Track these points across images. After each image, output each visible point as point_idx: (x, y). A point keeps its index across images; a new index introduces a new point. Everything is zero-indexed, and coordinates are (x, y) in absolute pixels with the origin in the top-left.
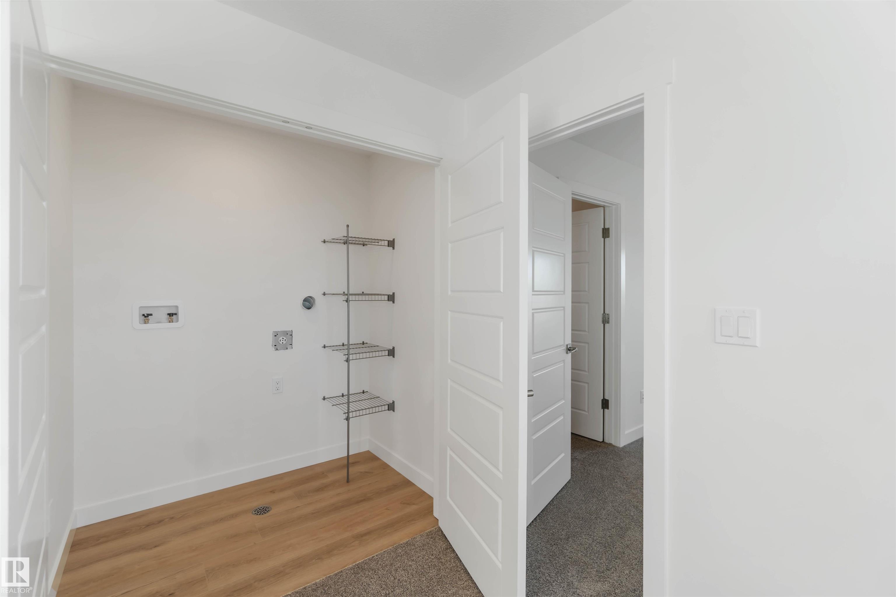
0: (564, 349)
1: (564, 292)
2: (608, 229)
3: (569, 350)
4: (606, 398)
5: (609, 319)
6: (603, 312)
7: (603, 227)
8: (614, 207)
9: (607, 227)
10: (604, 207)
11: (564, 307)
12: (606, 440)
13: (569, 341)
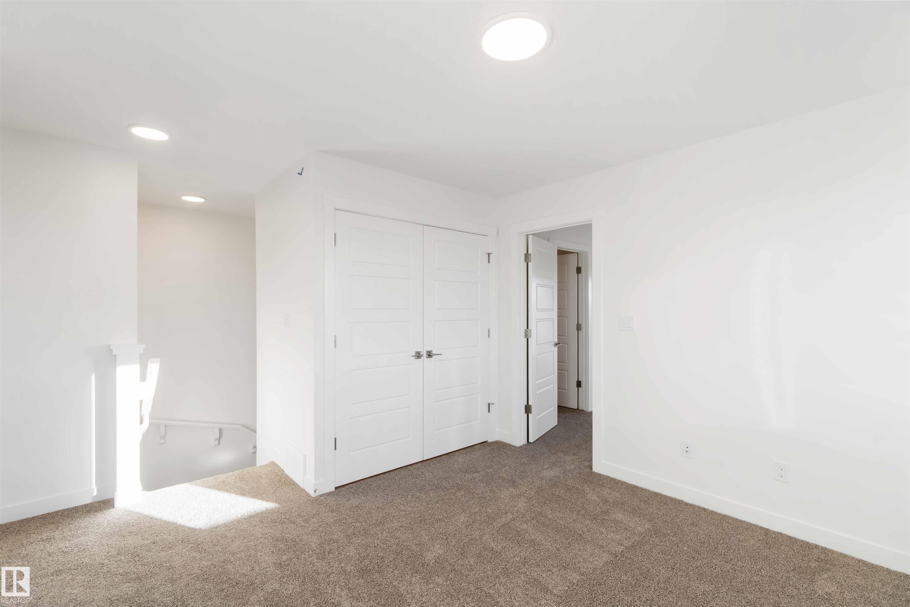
0: (553, 345)
1: (553, 309)
2: (581, 267)
3: (556, 345)
4: (580, 380)
5: (581, 327)
6: (577, 323)
7: (577, 266)
8: (584, 253)
9: (579, 266)
10: (578, 253)
11: (553, 319)
12: (580, 408)
13: (556, 340)
